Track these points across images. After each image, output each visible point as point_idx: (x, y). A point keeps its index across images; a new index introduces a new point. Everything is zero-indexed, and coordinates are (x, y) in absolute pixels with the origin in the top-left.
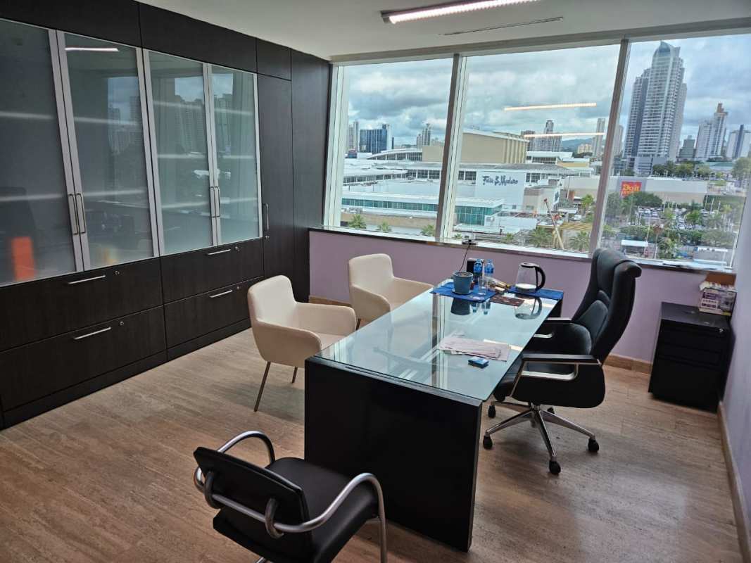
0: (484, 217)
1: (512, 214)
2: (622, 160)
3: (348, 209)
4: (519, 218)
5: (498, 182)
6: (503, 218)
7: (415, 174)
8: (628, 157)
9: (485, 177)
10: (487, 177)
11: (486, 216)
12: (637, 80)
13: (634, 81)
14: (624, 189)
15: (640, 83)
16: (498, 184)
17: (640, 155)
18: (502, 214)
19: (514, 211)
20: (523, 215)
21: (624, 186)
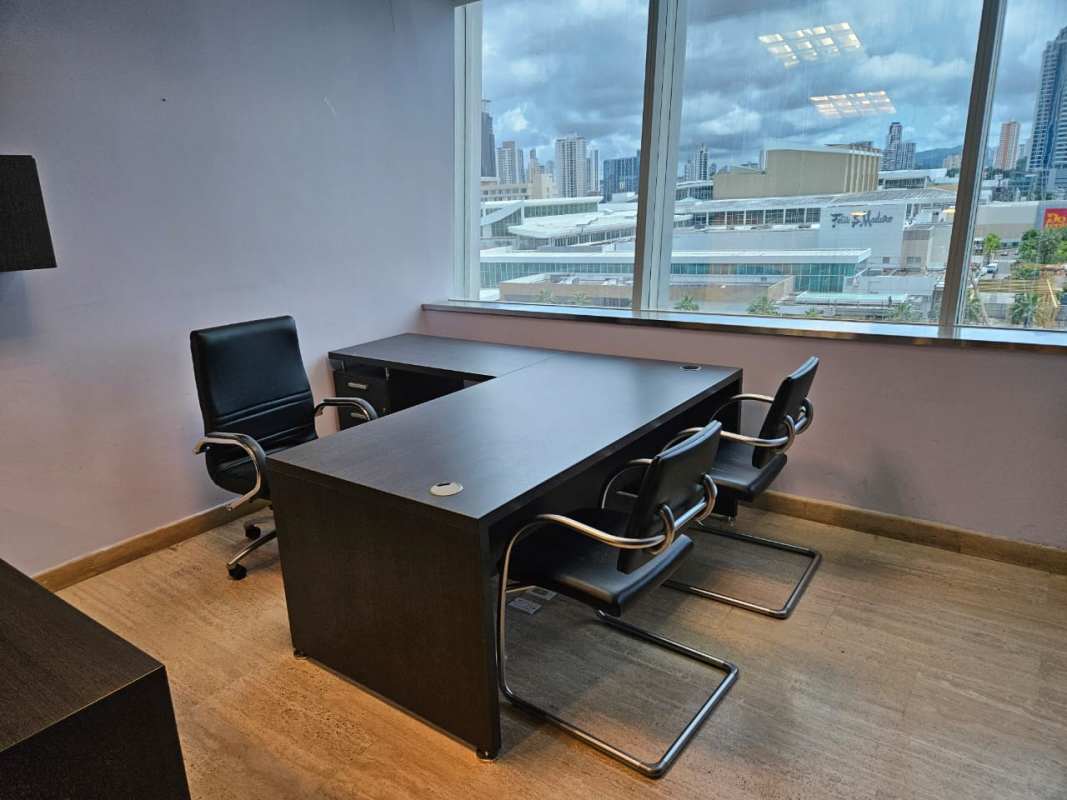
0: (842, 279)
1: (886, 271)
2: (1027, 176)
3: (621, 279)
4: (898, 277)
5: (858, 222)
6: (873, 279)
7: (704, 219)
8: (1036, 169)
9: (836, 215)
10: (839, 215)
11: (845, 278)
12: (1049, 47)
13: (1044, 48)
14: (1049, 220)
15: (1055, 49)
16: (857, 226)
17: (1058, 166)
18: (869, 273)
19: (886, 266)
20: (905, 271)
21: (1050, 215)
